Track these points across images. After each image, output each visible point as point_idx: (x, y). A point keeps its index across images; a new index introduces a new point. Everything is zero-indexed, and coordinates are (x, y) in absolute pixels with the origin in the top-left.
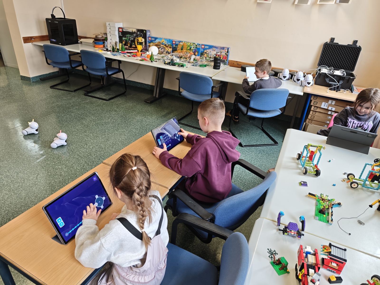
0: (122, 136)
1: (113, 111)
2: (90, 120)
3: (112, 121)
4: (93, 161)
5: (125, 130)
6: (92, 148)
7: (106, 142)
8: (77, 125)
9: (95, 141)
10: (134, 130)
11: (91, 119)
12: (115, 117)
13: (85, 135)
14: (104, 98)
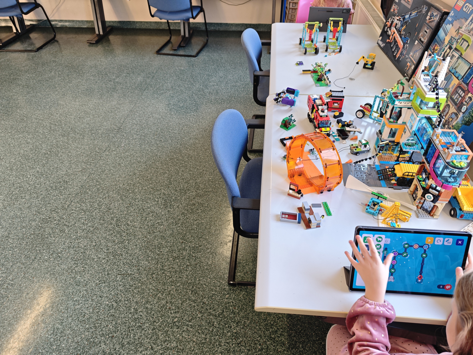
0: (80, 87)
1: (52, 62)
2: (27, 79)
3: (57, 73)
4: (59, 120)
5: (79, 80)
6: (49, 107)
7: (64, 97)
8: (12, 88)
9: (49, 99)
10: (92, 78)
11: (27, 77)
12: (58, 68)
13: (31, 96)
14: (29, 49)
